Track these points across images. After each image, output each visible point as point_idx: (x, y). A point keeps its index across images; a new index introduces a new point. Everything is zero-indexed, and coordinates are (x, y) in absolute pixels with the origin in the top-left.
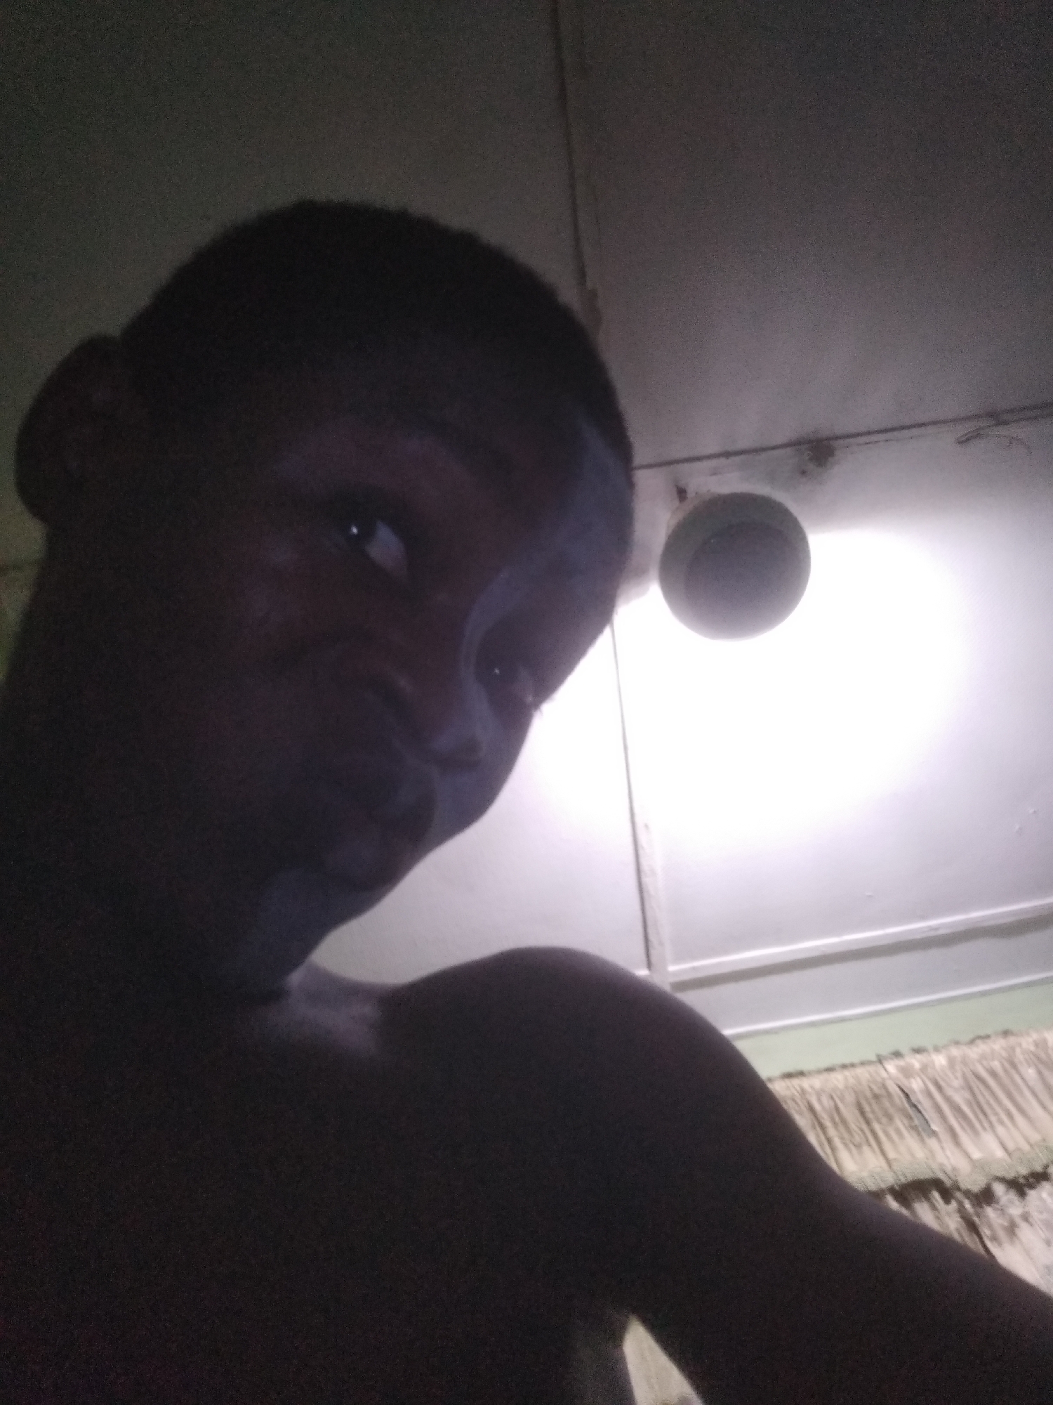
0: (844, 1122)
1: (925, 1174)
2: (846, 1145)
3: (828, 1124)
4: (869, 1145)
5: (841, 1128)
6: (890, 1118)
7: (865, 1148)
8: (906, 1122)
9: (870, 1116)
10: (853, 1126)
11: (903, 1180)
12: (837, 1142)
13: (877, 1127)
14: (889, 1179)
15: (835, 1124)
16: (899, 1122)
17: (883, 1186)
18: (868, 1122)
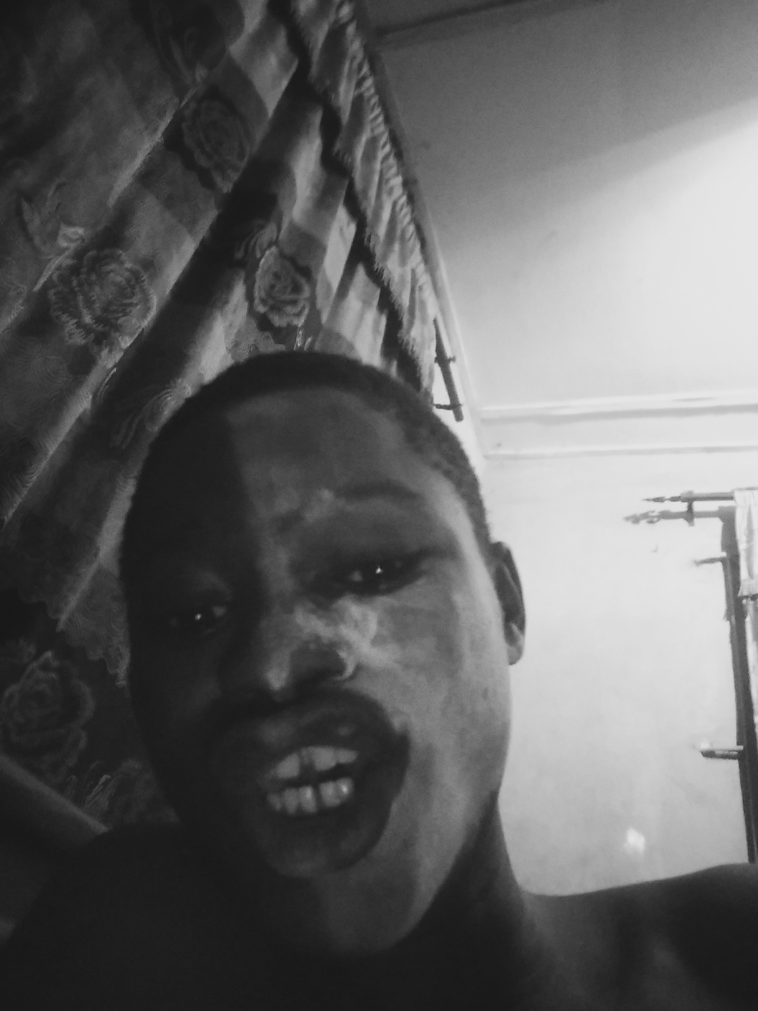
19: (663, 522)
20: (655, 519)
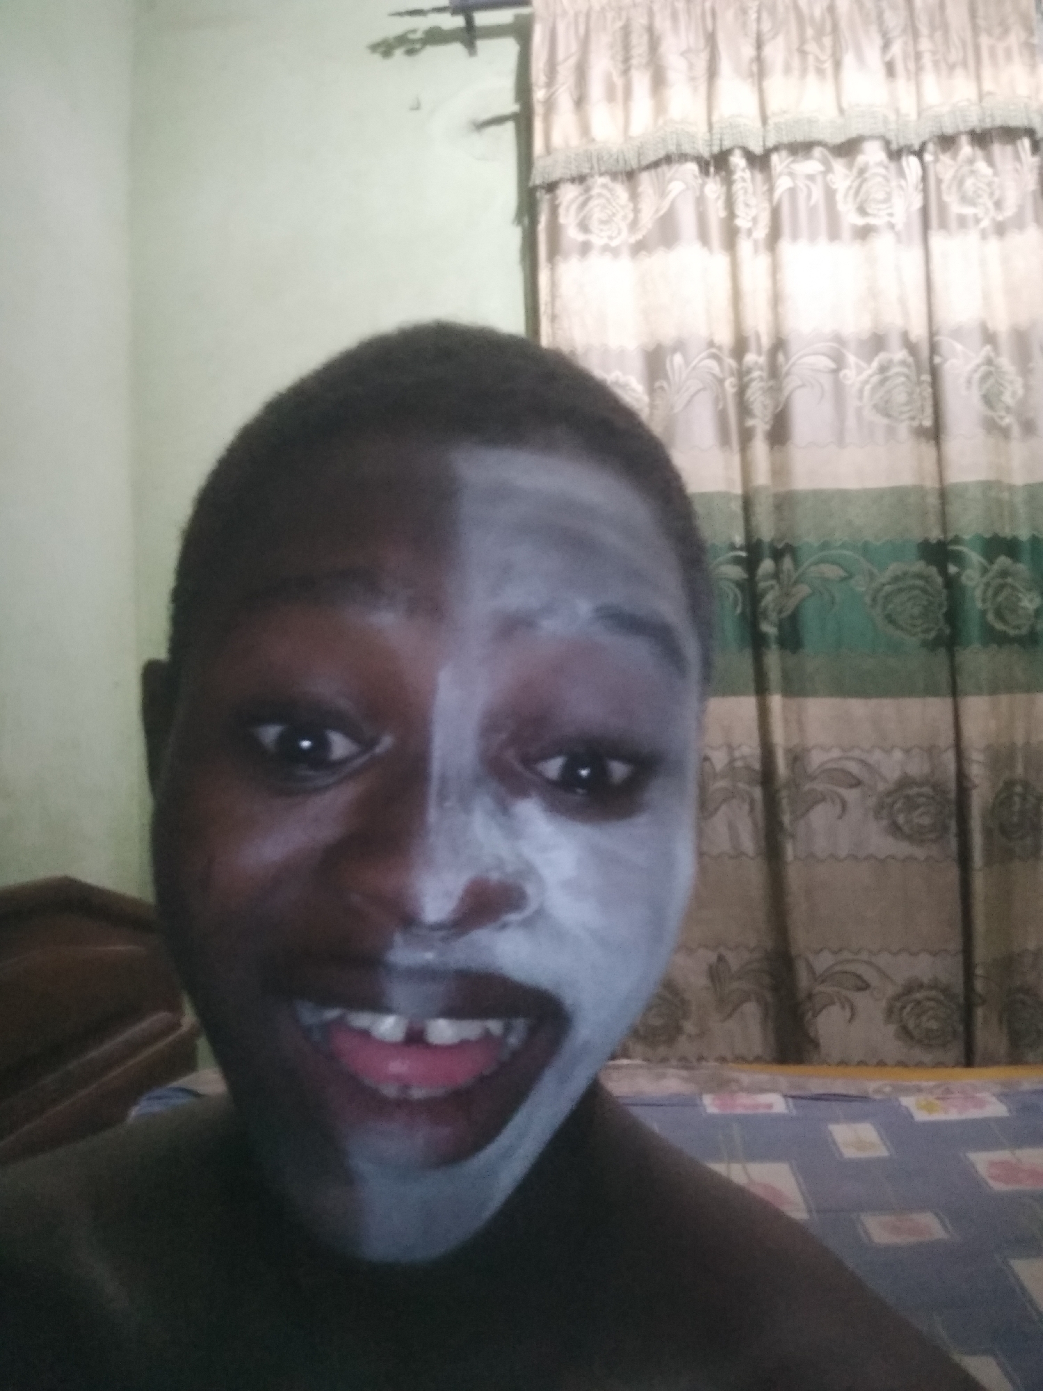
0: (945, 28)
1: (1017, 121)
2: (936, 64)
3: (924, 30)
4: (965, 64)
5: (938, 35)
6: (1006, 31)
7: (959, 72)
8: (1023, 36)
9: (981, 22)
10: (954, 38)
11: (988, 124)
12: (927, 60)
13: (985, 41)
14: (974, 120)
15: (933, 29)
16: (1015, 38)
17: (962, 128)
18: (975, 29)
19: (431, 52)
20: (418, 46)
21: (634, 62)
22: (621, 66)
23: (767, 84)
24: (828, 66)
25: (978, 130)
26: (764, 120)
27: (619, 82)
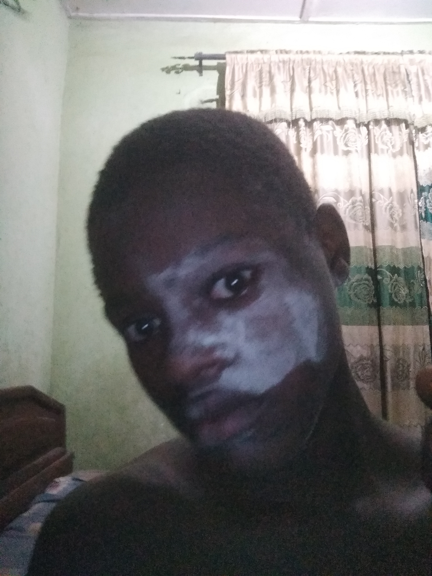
0: (376, 82)
1: (401, 117)
2: (373, 94)
3: (368, 82)
4: (383, 95)
5: (374, 84)
7: (381, 97)
8: (403, 88)
9: (388, 82)
10: (379, 85)
11: (391, 117)
12: (370, 92)
14: (386, 115)
15: (372, 82)
16: (400, 88)
17: (382, 117)
18: (386, 84)
19: (184, 72)
20: (180, 71)
21: (264, 83)
22: (258, 85)
23: (312, 96)
24: (335, 92)
25: (388, 119)
26: (311, 109)
27: (258, 90)
